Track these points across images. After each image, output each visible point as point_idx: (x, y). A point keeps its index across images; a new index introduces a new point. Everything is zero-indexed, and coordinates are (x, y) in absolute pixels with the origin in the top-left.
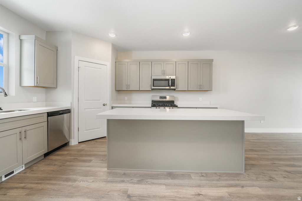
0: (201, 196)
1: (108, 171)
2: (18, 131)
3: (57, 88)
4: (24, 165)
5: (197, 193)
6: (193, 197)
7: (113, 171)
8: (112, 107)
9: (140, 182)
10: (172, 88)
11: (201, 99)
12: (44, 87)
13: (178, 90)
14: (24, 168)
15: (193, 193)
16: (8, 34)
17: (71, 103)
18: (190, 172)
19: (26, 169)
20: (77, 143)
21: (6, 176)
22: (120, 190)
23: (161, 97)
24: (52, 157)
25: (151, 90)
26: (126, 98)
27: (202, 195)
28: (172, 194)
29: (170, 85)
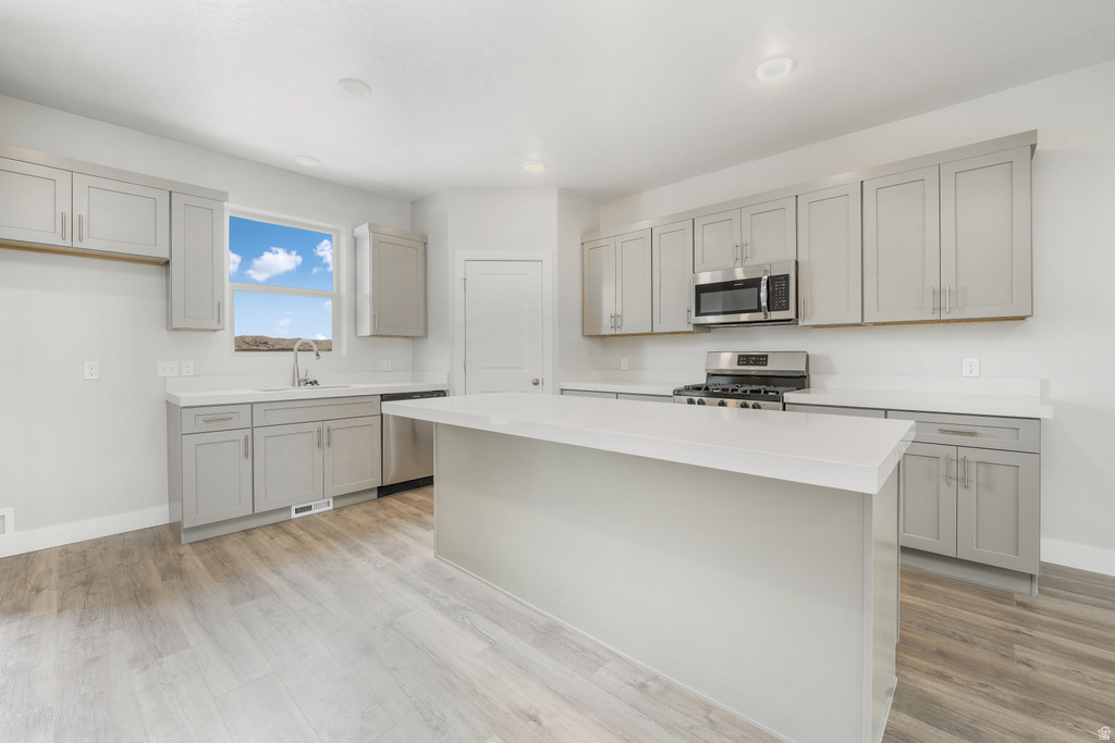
0: (531, 723)
2: (314, 427)
3: (426, 336)
4: (331, 500)
5: (532, 712)
6: (508, 711)
7: (443, 564)
8: (562, 390)
10: (775, 315)
12: (407, 337)
13: (807, 323)
14: (331, 507)
15: (523, 705)
17: (449, 374)
18: (613, 653)
19: (334, 509)
21: (297, 511)
23: (744, 359)
24: (391, 501)
25: (691, 329)
26: (625, 363)
27: (540, 724)
29: (764, 304)
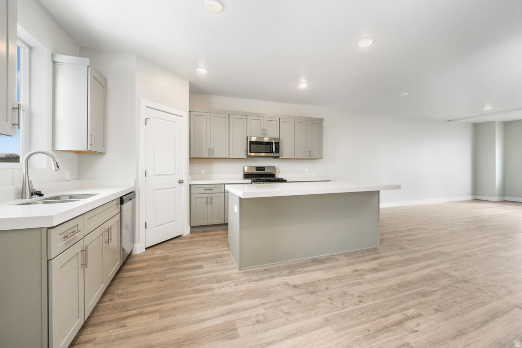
1: (241, 271)
3: (106, 153)
8: (190, 185)
9: (292, 273)
10: (275, 155)
11: (307, 170)
13: (282, 158)
15: (351, 271)
16: (31, 48)
17: (135, 180)
18: (332, 255)
20: (144, 250)
22: (279, 284)
23: (258, 169)
25: (246, 157)
26: (203, 171)
27: (359, 270)
28: (333, 275)
29: (274, 151)
